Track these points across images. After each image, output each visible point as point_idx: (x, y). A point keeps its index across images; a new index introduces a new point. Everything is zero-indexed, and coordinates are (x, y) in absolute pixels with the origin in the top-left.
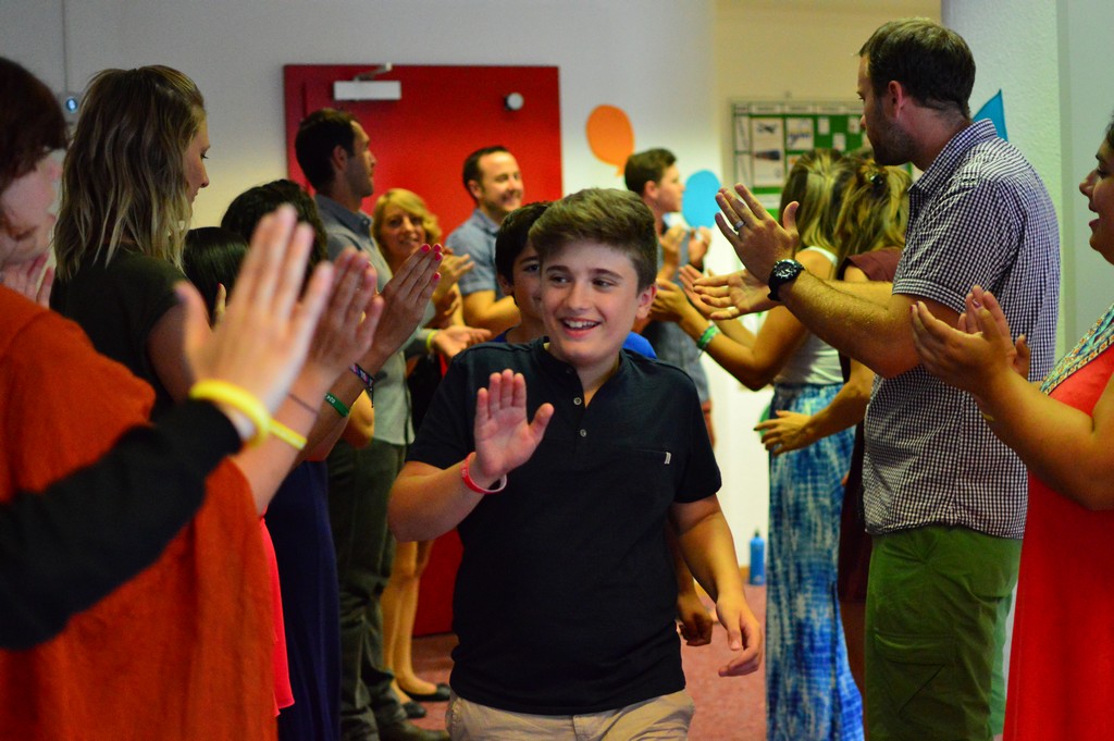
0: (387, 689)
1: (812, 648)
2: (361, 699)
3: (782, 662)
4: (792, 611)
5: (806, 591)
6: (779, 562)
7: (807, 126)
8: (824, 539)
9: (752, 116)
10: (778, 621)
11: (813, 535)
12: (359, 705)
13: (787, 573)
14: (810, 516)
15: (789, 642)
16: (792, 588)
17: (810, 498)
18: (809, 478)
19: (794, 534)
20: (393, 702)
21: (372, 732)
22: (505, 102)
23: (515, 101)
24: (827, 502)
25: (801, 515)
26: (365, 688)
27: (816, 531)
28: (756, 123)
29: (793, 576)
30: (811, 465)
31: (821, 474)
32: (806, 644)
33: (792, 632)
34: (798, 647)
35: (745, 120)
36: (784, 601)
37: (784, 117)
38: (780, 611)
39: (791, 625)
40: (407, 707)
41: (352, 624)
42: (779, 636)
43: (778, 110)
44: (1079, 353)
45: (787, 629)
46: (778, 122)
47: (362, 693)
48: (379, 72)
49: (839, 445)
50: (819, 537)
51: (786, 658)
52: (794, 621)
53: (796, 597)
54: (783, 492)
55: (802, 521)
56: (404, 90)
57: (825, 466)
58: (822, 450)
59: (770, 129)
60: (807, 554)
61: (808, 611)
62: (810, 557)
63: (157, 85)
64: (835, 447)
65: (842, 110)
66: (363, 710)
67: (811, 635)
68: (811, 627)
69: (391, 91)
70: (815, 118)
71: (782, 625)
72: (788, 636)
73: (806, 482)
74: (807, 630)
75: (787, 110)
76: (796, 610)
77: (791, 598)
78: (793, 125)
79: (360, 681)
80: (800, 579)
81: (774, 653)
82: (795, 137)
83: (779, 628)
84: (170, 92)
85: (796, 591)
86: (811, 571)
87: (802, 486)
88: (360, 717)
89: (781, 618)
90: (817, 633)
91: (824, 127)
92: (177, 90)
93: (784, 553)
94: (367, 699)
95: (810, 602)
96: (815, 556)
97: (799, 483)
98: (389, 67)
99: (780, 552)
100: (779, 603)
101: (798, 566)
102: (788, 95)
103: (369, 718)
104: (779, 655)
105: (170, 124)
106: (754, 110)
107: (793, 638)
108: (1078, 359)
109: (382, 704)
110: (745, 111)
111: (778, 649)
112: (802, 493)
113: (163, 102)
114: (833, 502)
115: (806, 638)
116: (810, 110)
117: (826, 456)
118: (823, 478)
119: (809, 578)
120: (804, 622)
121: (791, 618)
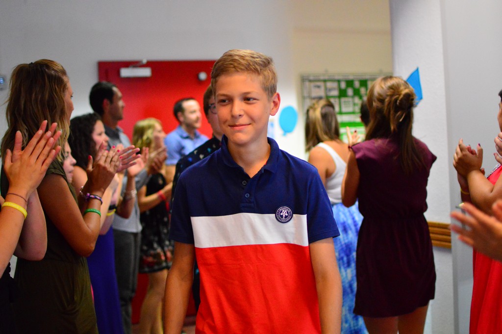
7: (335, 85)
9: (310, 81)
22: (198, 76)
23: (203, 76)
28: (312, 84)
35: (307, 84)
37: (325, 81)
43: (322, 78)
46: (321, 84)
48: (141, 64)
56: (153, 72)
59: (319, 87)
63: (47, 70)
65: (351, 78)
69: (146, 72)
70: (339, 81)
75: (326, 78)
78: (329, 85)
82: (330, 90)
84: (53, 72)
91: (343, 85)
92: (56, 71)
98: (145, 61)
102: (326, 71)
106: (311, 78)
110: (308, 79)
113: (51, 77)
116: (337, 78)
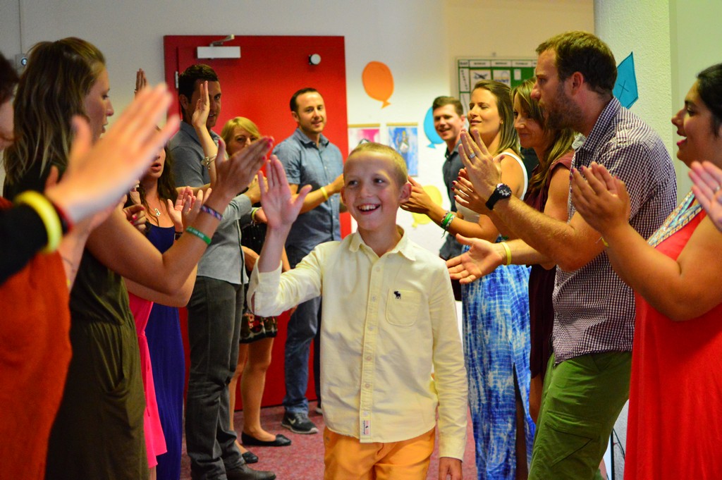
0: (232, 445)
1: (497, 406)
2: (216, 452)
3: (480, 415)
4: (485, 382)
5: (495, 369)
6: (475, 352)
7: (507, 74)
8: (507, 335)
9: (471, 68)
10: (476, 389)
11: (499, 333)
12: (214, 457)
13: (481, 359)
14: (498, 321)
15: (484, 402)
16: (486, 367)
17: (498, 309)
18: (497, 296)
19: (487, 333)
20: (236, 453)
21: (222, 473)
22: (309, 59)
23: (316, 59)
24: (509, 311)
25: (492, 320)
26: (219, 445)
27: (501, 331)
28: (473, 73)
29: (486, 360)
30: (498, 288)
31: (505, 293)
32: (494, 403)
33: (486, 395)
34: (489, 404)
35: (466, 71)
36: (480, 376)
37: (492, 69)
38: (477, 382)
39: (485, 391)
40: (244, 456)
41: (212, 403)
42: (478, 398)
43: (488, 65)
44: (669, 226)
45: (482, 394)
46: (487, 72)
47: (217, 447)
48: (227, 40)
49: (516, 274)
50: (503, 334)
51: (482, 412)
52: (487, 389)
53: (488, 373)
54: (478, 307)
55: (492, 325)
56: (243, 52)
57: (506, 288)
58: (505, 278)
59: (482, 76)
60: (495, 345)
61: (495, 382)
62: (497, 346)
63: (65, 53)
64: (513, 276)
65: (530, 65)
66: (217, 459)
67: (497, 397)
68: (497, 392)
69: (234, 52)
70: (512, 69)
71: (479, 392)
72: (483, 398)
73: (495, 299)
74: (495, 394)
75: (494, 65)
76: (488, 382)
77: (484, 374)
78: (497, 74)
79: (216, 440)
80: (491, 362)
81: (474, 409)
83: (477, 394)
85: (488, 369)
86: (498, 356)
87: (492, 302)
88: (216, 463)
89: (478, 387)
90: (500, 395)
91: (518, 75)
93: (478, 346)
94: (220, 452)
95: (497, 376)
96: (501, 347)
97: (490, 300)
98: (233, 37)
99: (476, 345)
100: (477, 378)
101: (490, 353)
102: (494, 54)
103: (221, 464)
104: (477, 411)
105: (73, 82)
106: (472, 65)
107: (486, 399)
108: (669, 230)
109: (228, 454)
110: (467, 66)
111: (477, 407)
112: (492, 306)
113: (68, 64)
114: (513, 312)
115: (493, 399)
116: (509, 65)
117: (507, 281)
118: (506, 296)
119: (496, 361)
120: (492, 389)
121: (484, 387)
